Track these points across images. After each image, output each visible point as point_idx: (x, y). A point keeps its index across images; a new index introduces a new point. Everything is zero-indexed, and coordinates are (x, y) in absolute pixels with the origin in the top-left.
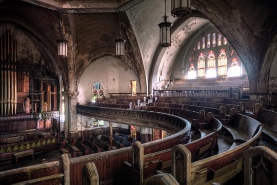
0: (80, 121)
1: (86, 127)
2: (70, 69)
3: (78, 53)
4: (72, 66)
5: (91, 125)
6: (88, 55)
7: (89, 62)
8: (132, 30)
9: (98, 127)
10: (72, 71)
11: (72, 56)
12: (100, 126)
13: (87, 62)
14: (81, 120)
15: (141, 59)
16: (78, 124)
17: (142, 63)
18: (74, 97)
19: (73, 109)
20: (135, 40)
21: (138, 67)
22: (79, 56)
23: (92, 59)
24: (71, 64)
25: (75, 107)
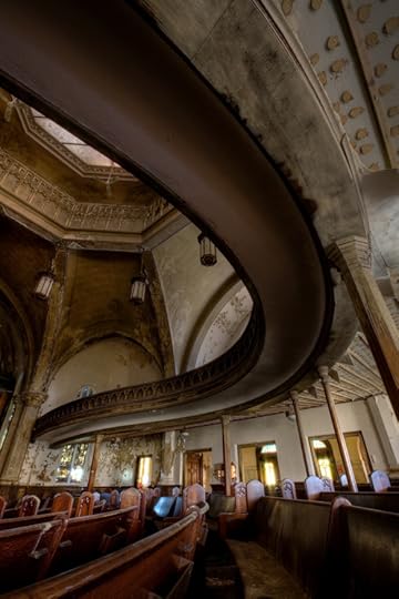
0: (31, 460)
1: (41, 477)
2: (45, 348)
3: (67, 324)
4: (49, 343)
5: (52, 474)
6: (81, 331)
7: (82, 343)
8: (158, 283)
9: (68, 484)
10: (47, 353)
11: (55, 325)
12: (72, 481)
13: (78, 344)
14: (34, 458)
15: (169, 335)
16: (26, 467)
17: (170, 342)
18: (35, 403)
19: (25, 428)
20: (162, 301)
21: (163, 349)
22: (67, 331)
23: (87, 339)
24: (50, 338)
25: (30, 425)
